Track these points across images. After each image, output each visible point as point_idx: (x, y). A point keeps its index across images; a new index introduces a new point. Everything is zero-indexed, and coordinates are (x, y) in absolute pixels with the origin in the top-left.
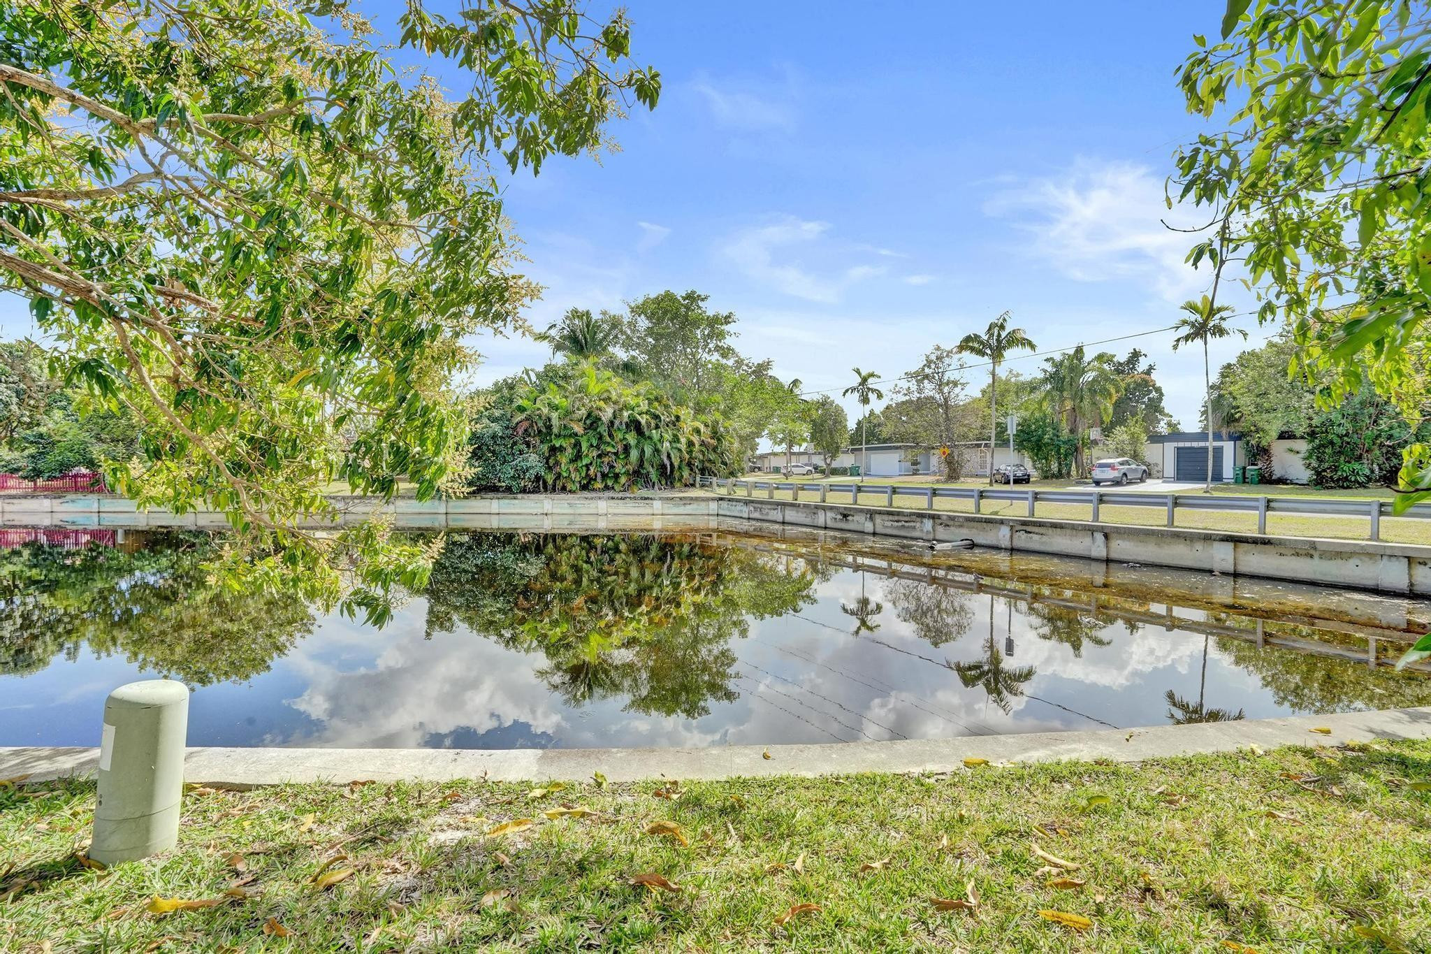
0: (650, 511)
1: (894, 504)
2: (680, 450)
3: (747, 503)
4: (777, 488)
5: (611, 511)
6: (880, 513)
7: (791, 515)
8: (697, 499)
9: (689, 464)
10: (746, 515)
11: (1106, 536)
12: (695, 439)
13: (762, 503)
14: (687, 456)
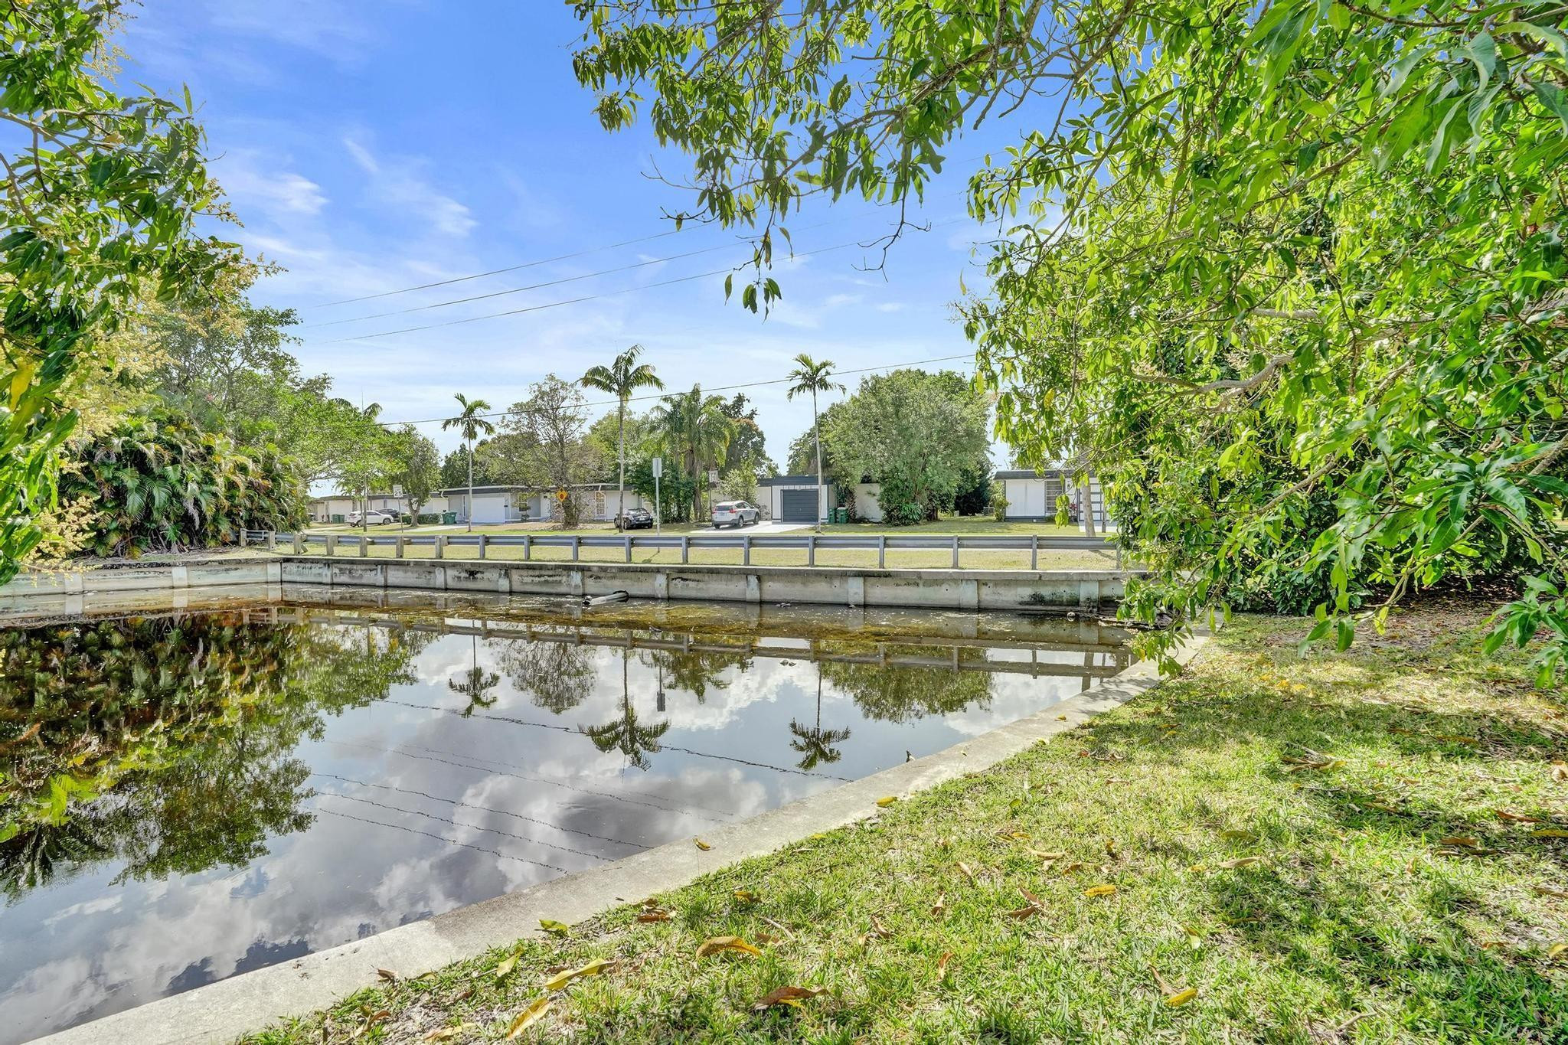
0: (167, 583)
1: (532, 556)
2: (215, 495)
3: (328, 563)
4: (373, 543)
5: (89, 586)
6: (518, 567)
7: (395, 576)
8: (247, 562)
9: (229, 514)
10: (328, 580)
11: (759, 579)
12: (239, 479)
13: (352, 562)
14: (227, 504)
